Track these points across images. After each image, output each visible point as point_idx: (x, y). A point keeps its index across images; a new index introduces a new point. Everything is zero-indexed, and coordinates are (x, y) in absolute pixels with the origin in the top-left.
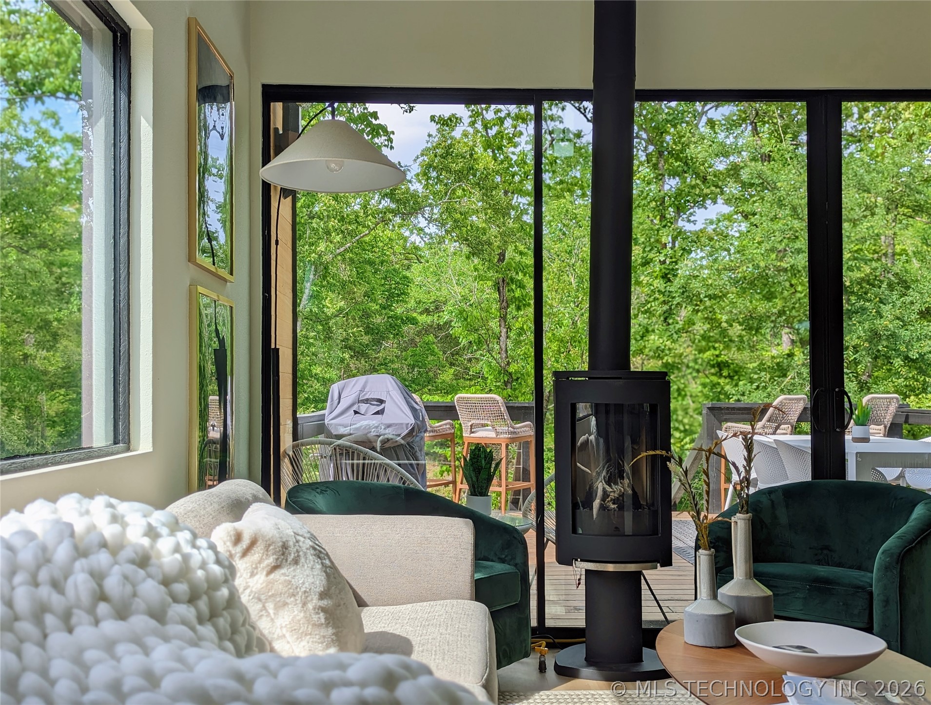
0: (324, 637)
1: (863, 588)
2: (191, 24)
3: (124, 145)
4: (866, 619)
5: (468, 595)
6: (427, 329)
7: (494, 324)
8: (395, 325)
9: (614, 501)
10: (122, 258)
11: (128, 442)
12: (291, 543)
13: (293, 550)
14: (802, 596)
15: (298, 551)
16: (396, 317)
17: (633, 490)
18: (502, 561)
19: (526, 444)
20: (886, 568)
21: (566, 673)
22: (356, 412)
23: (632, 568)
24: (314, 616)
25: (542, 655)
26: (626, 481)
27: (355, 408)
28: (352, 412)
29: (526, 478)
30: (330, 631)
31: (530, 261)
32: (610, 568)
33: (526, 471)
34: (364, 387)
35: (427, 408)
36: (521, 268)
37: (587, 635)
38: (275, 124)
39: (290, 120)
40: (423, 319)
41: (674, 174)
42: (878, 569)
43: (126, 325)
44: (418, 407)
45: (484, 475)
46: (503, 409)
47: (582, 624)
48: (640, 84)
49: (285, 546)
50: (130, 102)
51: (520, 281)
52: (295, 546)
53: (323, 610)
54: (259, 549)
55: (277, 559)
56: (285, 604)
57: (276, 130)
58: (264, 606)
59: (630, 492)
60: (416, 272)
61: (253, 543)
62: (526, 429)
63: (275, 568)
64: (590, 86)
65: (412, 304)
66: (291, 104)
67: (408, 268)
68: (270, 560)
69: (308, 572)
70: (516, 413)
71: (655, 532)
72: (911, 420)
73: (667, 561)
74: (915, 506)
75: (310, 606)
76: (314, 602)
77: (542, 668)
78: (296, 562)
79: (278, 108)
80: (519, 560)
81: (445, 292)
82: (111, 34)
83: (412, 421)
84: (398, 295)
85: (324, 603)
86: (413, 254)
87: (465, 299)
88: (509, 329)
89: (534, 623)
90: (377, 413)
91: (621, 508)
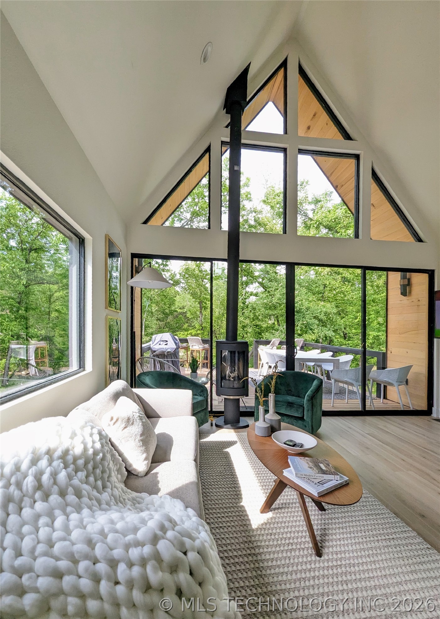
0: (142, 450)
1: (302, 406)
2: (106, 236)
3: (82, 274)
4: (302, 414)
5: (190, 414)
6: (181, 313)
7: (198, 313)
8: (171, 313)
9: (233, 378)
10: (82, 310)
11: (84, 368)
12: (131, 417)
13: (131, 420)
14: (285, 407)
15: (133, 420)
16: (172, 310)
17: (238, 374)
18: (201, 396)
19: (207, 351)
20: (308, 400)
21: (219, 427)
22: (159, 344)
23: (237, 397)
24: (138, 443)
25: (212, 421)
26: (236, 372)
27: (159, 343)
28: (158, 344)
29: (207, 360)
30: (144, 447)
31: (209, 297)
32: (232, 397)
33: (207, 357)
34: (162, 337)
35: (180, 340)
36: (206, 299)
37: (224, 413)
38: (135, 263)
39: (140, 263)
40: (179, 311)
41: (245, 276)
42: (306, 401)
43: (83, 331)
44: (177, 342)
45: (195, 367)
46: (201, 341)
47: (223, 410)
48: (241, 258)
49: (129, 419)
50: (85, 261)
51: (205, 302)
52: (132, 417)
53: (142, 440)
54: (119, 422)
55: (126, 425)
56: (128, 440)
57: (136, 265)
58: (121, 441)
59: (237, 375)
60: (178, 298)
61: (117, 420)
62: (207, 346)
63: (125, 428)
64: (227, 258)
65: (177, 306)
66: (140, 259)
67: (176, 297)
68: (123, 425)
69: (137, 427)
70: (204, 341)
71: (244, 387)
72: (306, 345)
73: (247, 395)
74: (314, 380)
75: (137, 440)
76: (139, 438)
77: (212, 425)
78: (133, 424)
79: (136, 260)
80: (205, 395)
81: (185, 304)
82: (78, 240)
83: (175, 347)
84: (173, 304)
85: (141, 438)
86: (177, 293)
87: (191, 306)
88: (202, 315)
89: (209, 410)
90: (166, 345)
91: (234, 380)
